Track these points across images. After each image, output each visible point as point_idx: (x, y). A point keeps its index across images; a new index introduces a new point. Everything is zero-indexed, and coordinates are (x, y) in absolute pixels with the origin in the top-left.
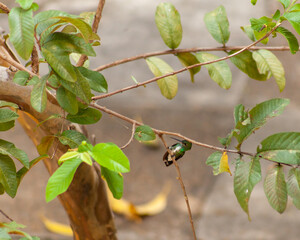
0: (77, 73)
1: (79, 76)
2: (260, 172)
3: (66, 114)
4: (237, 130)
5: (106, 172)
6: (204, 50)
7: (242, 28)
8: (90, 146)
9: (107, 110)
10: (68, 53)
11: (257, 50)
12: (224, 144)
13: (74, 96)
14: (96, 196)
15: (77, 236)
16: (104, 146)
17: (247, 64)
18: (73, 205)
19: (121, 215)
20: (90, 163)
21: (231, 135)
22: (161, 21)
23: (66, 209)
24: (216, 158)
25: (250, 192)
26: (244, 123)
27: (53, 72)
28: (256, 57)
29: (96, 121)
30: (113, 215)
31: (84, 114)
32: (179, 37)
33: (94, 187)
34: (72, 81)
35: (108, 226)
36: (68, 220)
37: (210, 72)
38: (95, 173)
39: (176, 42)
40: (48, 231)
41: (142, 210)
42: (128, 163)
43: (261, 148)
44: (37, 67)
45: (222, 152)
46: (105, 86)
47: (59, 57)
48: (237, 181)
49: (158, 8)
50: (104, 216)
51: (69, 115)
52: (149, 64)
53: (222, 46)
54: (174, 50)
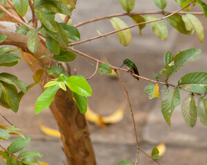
0: (59, 27)
1: (60, 29)
2: (179, 98)
3: (53, 55)
4: (165, 70)
6: (149, 14)
8: (66, 77)
10: (53, 13)
11: (185, 14)
12: (157, 78)
13: (57, 43)
15: (63, 137)
16: (75, 78)
17: (177, 23)
18: (60, 115)
19: (92, 123)
20: (65, 89)
21: (161, 72)
23: (56, 119)
24: (151, 87)
25: (172, 112)
26: (170, 65)
27: (43, 26)
28: (185, 19)
29: (73, 60)
30: (88, 123)
31: (64, 54)
32: (133, 4)
34: (55, 32)
35: (84, 130)
36: (57, 126)
37: (153, 28)
39: (130, 8)
40: (43, 134)
41: (107, 120)
42: (91, 90)
43: (180, 82)
44: (36, 23)
45: (155, 83)
46: (78, 36)
47: (47, 16)
48: (164, 104)
50: (81, 124)
51: (54, 56)
52: (112, 22)
53: (161, 10)
54: (129, 13)
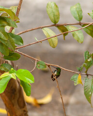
0: (8, 36)
1: (9, 37)
3: (3, 56)
5: (23, 83)
6: (70, 24)
7: (89, 14)
8: (15, 71)
9: (23, 54)
10: (4, 26)
13: (7, 47)
14: (18, 95)
15: (9, 114)
16: (22, 71)
17: (91, 31)
18: (7, 99)
19: (30, 104)
20: (15, 78)
21: (82, 66)
22: (49, 10)
23: (4, 101)
24: (75, 77)
25: (92, 94)
26: (88, 60)
29: (18, 59)
30: (26, 104)
31: (12, 56)
32: (58, 18)
33: (17, 90)
34: (6, 39)
35: (24, 109)
36: (4, 106)
37: (73, 35)
38: (17, 83)
39: (57, 20)
41: (40, 101)
42: (34, 79)
45: (78, 74)
46: (22, 42)
48: (86, 88)
49: (48, 4)
50: (22, 105)
51: (5, 56)
52: (44, 31)
53: (79, 22)
54: (55, 24)
